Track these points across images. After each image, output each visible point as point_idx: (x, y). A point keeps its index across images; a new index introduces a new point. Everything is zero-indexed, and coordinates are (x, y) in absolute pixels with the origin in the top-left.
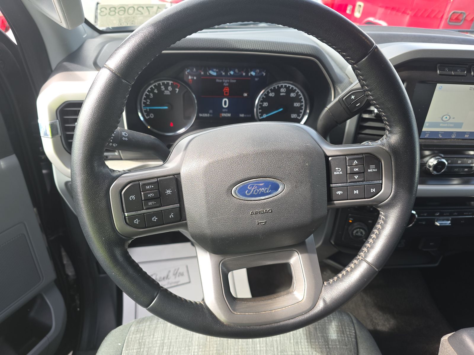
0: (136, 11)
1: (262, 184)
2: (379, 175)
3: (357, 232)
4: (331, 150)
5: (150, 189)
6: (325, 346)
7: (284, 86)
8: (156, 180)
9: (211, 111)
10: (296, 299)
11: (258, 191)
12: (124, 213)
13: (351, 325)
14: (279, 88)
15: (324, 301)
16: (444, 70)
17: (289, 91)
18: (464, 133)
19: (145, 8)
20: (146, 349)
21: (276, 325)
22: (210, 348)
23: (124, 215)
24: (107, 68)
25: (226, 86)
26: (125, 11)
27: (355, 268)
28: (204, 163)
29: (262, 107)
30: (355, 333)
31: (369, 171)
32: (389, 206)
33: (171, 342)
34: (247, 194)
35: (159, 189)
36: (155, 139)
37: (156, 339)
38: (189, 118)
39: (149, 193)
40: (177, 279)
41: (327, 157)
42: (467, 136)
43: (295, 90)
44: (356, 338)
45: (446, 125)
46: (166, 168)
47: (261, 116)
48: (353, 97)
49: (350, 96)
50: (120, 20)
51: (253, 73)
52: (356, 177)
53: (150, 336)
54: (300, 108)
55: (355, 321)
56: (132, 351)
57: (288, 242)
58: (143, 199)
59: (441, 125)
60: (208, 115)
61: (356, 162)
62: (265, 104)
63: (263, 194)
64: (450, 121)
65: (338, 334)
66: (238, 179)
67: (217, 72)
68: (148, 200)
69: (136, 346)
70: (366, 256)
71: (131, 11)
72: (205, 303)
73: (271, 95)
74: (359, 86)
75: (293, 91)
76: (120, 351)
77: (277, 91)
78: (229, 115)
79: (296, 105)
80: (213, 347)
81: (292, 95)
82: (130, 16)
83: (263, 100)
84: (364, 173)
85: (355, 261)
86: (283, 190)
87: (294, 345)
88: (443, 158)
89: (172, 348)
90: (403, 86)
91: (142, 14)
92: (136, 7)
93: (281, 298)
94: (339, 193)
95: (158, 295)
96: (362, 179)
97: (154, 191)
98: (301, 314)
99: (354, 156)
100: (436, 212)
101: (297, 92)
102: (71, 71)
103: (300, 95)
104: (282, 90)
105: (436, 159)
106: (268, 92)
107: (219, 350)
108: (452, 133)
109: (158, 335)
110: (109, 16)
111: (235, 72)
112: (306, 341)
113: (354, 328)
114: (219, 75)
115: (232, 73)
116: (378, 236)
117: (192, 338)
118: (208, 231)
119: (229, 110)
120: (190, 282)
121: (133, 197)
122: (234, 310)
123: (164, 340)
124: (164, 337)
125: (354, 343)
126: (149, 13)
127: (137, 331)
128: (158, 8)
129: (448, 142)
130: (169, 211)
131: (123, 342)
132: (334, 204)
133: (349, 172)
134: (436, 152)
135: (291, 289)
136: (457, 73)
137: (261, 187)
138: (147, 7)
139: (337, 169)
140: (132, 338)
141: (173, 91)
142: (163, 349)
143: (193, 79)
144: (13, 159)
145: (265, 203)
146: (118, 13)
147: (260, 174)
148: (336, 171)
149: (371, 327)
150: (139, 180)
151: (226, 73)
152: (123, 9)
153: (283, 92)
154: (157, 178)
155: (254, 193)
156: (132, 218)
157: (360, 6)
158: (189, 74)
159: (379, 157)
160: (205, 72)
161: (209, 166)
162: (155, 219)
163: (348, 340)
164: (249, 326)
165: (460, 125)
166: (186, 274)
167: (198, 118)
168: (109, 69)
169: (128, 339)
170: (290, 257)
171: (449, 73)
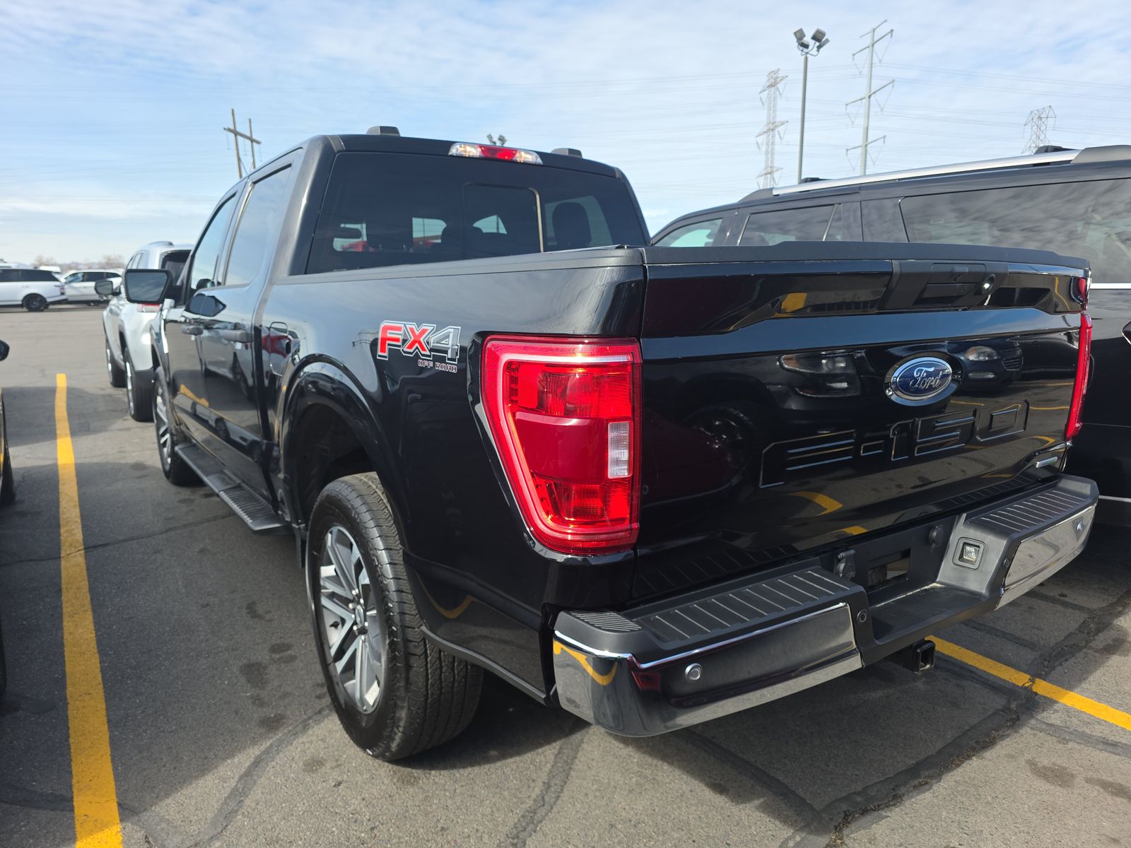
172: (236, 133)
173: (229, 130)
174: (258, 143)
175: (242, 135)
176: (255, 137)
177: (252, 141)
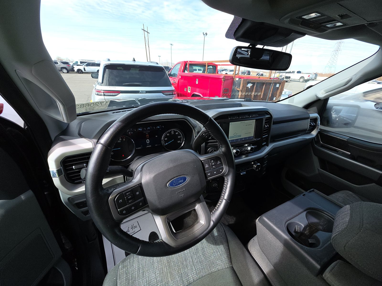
0: (95, 105)
1: (180, 179)
2: (221, 164)
3: (214, 185)
4: (202, 158)
5: (129, 195)
6: (214, 240)
7: (172, 131)
8: (130, 189)
9: (142, 146)
10: (202, 224)
11: (178, 182)
12: (117, 210)
13: (221, 226)
14: (171, 132)
15: (213, 221)
16: (231, 118)
17: (175, 132)
18: (242, 138)
19: (99, 103)
20: (130, 275)
21: (196, 239)
22: (163, 261)
23: (118, 210)
24: (100, 144)
25: (147, 134)
26: (89, 105)
27: (221, 203)
28: (152, 175)
29: (165, 140)
30: (224, 229)
31: (218, 163)
32: (228, 175)
33: (143, 266)
34: (174, 185)
35: (133, 193)
36: (122, 167)
37: (135, 268)
38: (132, 151)
39: (129, 197)
40: (134, 230)
41: (201, 161)
42: (243, 139)
43: (178, 131)
44: (225, 232)
45: (236, 137)
46: (134, 182)
47: (165, 144)
48: (204, 134)
49: (203, 134)
50: (86, 110)
51: (158, 127)
52: (214, 167)
53: (131, 267)
54: (181, 138)
55: (222, 224)
56: (123, 279)
57: (193, 200)
58: (126, 200)
59: (234, 137)
60: (141, 148)
61: (212, 161)
62: (166, 139)
63: (181, 183)
64: (237, 135)
65: (217, 232)
66: (169, 179)
67: (142, 129)
68: (128, 200)
69: (125, 276)
70: (224, 197)
71: (92, 105)
72: (163, 240)
73: (167, 135)
74: (205, 130)
75: (177, 132)
76: (116, 282)
77: (170, 133)
78: (150, 146)
79: (179, 137)
80: (165, 260)
81: (177, 133)
82: (91, 107)
83: (165, 137)
84: (216, 164)
85: (220, 200)
86: (188, 179)
87: (201, 244)
88: (238, 149)
89: (144, 269)
90: (219, 125)
91: (98, 105)
92: (95, 103)
93: (195, 226)
94: (209, 174)
95: (141, 245)
96: (216, 167)
97: (131, 195)
98: (205, 230)
99: (211, 159)
100: (240, 170)
101: (178, 132)
102: (66, 140)
103: (180, 133)
104: (172, 132)
105: (236, 150)
106: (166, 134)
107: (168, 260)
108: (238, 139)
109: (136, 265)
110: (80, 108)
111: (150, 128)
112: (205, 241)
113: (223, 227)
114: (143, 130)
115: (149, 128)
116: (226, 188)
117: (153, 260)
118: (160, 206)
119: (150, 144)
120: (141, 230)
121: (121, 201)
122: (177, 239)
123: (139, 266)
124: (139, 265)
125: (224, 234)
126: (102, 105)
127: (123, 268)
128: (106, 102)
129: (238, 143)
130: (139, 202)
131: (117, 276)
132: (208, 179)
133: (211, 165)
134: (235, 147)
135: (198, 221)
136: (235, 118)
137: (179, 180)
138: (100, 103)
139: (206, 165)
140: (121, 272)
141: (122, 141)
142: (139, 272)
143: (131, 134)
144: (30, 193)
145: (182, 187)
146: (85, 106)
147: (178, 175)
148: (206, 166)
149: (227, 224)
150: (122, 192)
151: (146, 129)
152: (88, 105)
153: (173, 133)
154: (131, 188)
155: (177, 184)
156: (122, 211)
157: (190, 88)
158: (129, 132)
159: (220, 157)
160: (137, 129)
161: (155, 177)
162: (133, 208)
163: (222, 233)
164: (185, 244)
165: (240, 136)
166: (138, 226)
167: (136, 150)
168: (101, 144)
169: (119, 274)
170: (195, 206)
171: (233, 118)
172: (144, 31)
173: (143, 29)
174: (149, 33)
175: (145, 31)
176: (148, 32)
177: (148, 33)
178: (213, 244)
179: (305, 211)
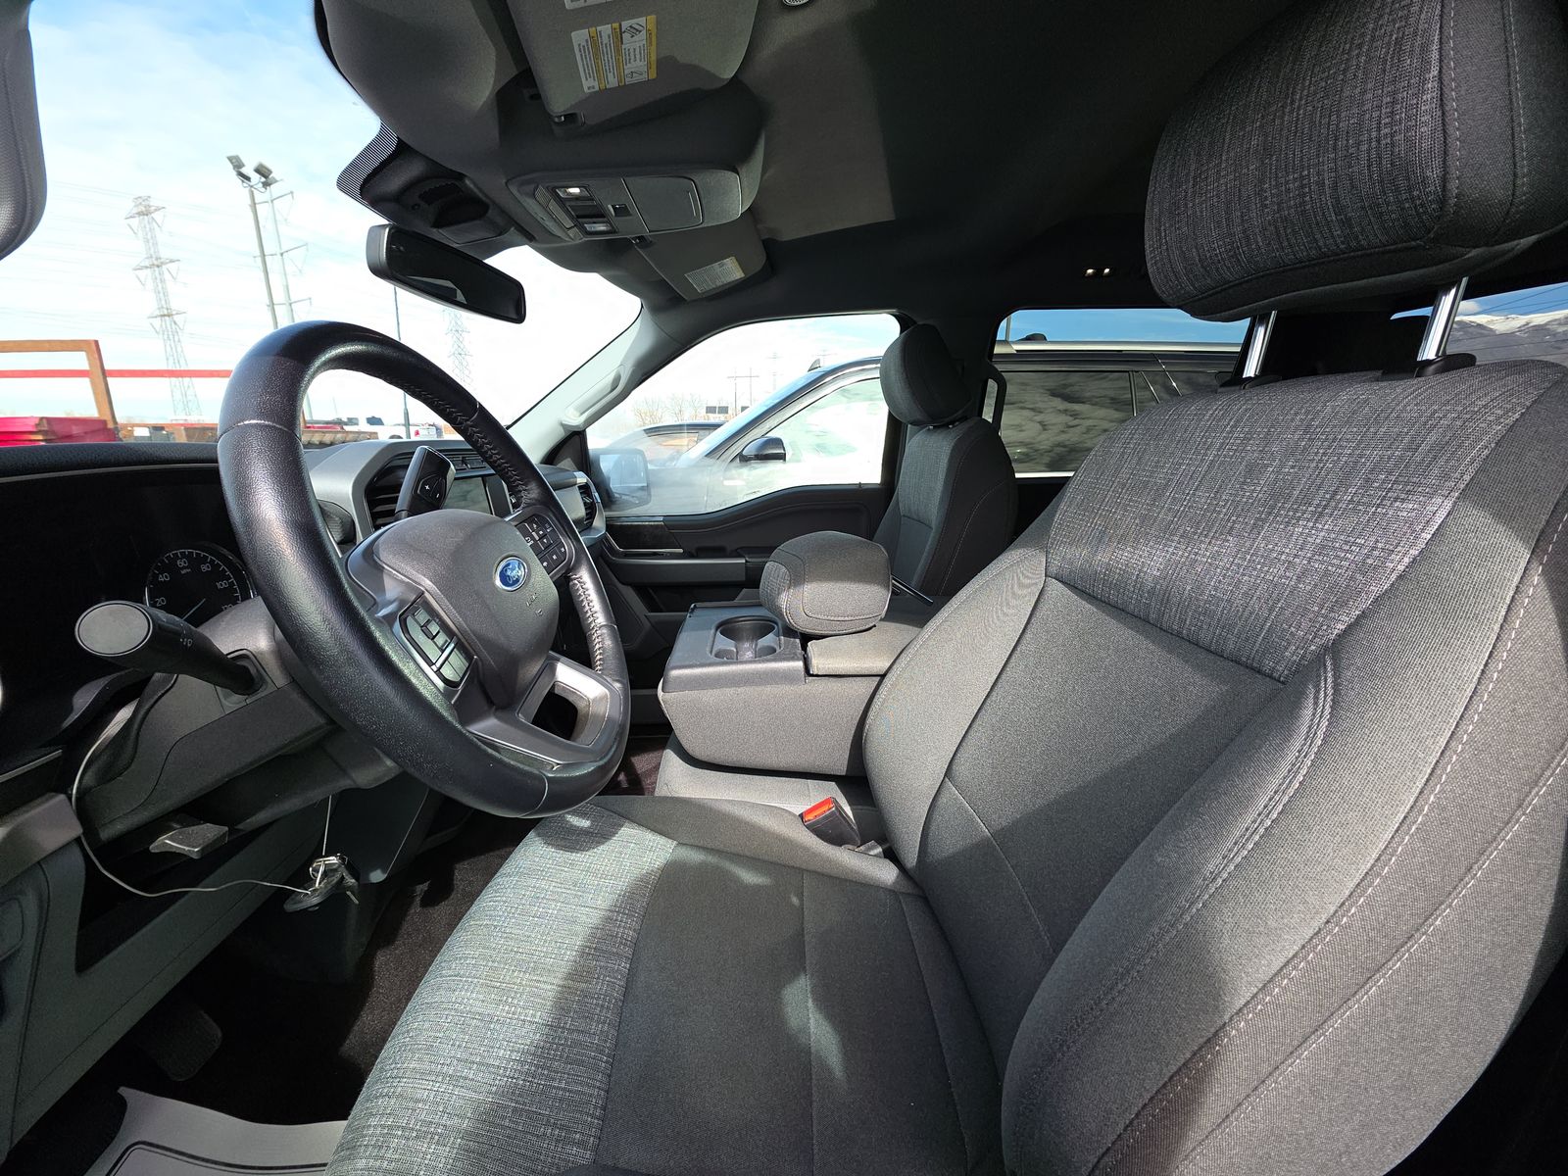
7: (180, 556)
14: (173, 561)
17: (194, 562)
31: (548, 531)
43: (205, 557)
49: (423, 488)
52: (545, 541)
73: (161, 579)
75: (204, 560)
79: (222, 585)
81: (205, 568)
84: (547, 535)
94: (545, 564)
96: (550, 543)
101: (209, 560)
103: (219, 565)
104: (181, 563)
106: (155, 575)
133: (537, 538)
139: (527, 538)
153: (183, 567)
178: (600, 843)
179: (717, 630)
